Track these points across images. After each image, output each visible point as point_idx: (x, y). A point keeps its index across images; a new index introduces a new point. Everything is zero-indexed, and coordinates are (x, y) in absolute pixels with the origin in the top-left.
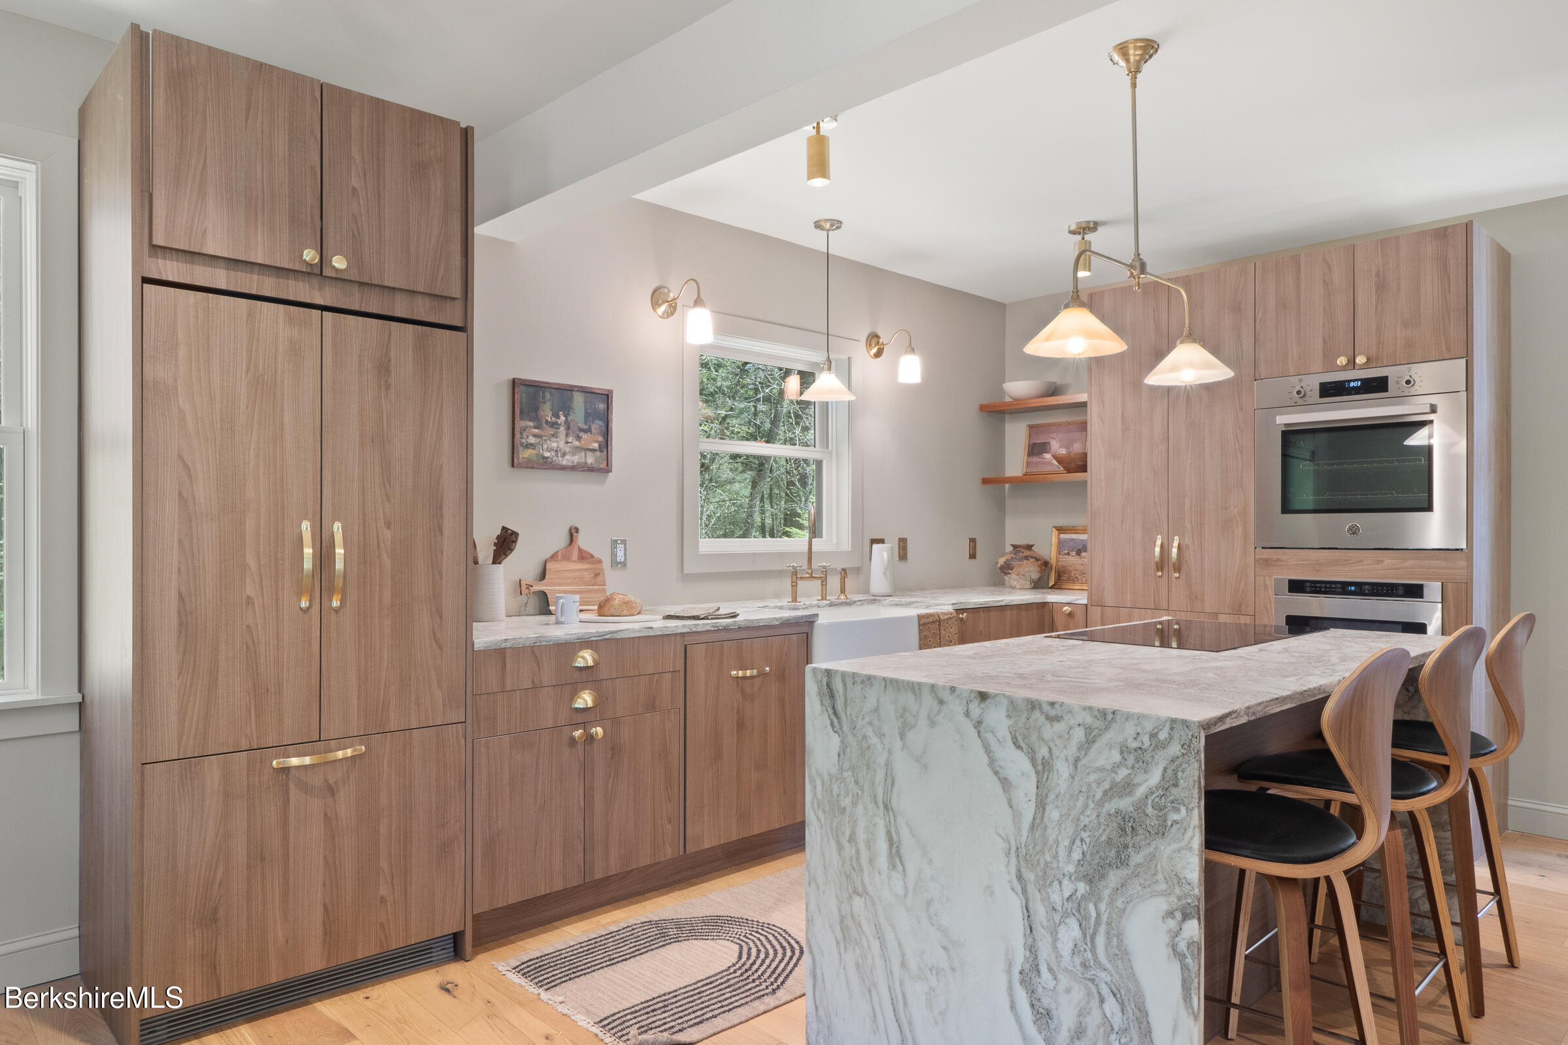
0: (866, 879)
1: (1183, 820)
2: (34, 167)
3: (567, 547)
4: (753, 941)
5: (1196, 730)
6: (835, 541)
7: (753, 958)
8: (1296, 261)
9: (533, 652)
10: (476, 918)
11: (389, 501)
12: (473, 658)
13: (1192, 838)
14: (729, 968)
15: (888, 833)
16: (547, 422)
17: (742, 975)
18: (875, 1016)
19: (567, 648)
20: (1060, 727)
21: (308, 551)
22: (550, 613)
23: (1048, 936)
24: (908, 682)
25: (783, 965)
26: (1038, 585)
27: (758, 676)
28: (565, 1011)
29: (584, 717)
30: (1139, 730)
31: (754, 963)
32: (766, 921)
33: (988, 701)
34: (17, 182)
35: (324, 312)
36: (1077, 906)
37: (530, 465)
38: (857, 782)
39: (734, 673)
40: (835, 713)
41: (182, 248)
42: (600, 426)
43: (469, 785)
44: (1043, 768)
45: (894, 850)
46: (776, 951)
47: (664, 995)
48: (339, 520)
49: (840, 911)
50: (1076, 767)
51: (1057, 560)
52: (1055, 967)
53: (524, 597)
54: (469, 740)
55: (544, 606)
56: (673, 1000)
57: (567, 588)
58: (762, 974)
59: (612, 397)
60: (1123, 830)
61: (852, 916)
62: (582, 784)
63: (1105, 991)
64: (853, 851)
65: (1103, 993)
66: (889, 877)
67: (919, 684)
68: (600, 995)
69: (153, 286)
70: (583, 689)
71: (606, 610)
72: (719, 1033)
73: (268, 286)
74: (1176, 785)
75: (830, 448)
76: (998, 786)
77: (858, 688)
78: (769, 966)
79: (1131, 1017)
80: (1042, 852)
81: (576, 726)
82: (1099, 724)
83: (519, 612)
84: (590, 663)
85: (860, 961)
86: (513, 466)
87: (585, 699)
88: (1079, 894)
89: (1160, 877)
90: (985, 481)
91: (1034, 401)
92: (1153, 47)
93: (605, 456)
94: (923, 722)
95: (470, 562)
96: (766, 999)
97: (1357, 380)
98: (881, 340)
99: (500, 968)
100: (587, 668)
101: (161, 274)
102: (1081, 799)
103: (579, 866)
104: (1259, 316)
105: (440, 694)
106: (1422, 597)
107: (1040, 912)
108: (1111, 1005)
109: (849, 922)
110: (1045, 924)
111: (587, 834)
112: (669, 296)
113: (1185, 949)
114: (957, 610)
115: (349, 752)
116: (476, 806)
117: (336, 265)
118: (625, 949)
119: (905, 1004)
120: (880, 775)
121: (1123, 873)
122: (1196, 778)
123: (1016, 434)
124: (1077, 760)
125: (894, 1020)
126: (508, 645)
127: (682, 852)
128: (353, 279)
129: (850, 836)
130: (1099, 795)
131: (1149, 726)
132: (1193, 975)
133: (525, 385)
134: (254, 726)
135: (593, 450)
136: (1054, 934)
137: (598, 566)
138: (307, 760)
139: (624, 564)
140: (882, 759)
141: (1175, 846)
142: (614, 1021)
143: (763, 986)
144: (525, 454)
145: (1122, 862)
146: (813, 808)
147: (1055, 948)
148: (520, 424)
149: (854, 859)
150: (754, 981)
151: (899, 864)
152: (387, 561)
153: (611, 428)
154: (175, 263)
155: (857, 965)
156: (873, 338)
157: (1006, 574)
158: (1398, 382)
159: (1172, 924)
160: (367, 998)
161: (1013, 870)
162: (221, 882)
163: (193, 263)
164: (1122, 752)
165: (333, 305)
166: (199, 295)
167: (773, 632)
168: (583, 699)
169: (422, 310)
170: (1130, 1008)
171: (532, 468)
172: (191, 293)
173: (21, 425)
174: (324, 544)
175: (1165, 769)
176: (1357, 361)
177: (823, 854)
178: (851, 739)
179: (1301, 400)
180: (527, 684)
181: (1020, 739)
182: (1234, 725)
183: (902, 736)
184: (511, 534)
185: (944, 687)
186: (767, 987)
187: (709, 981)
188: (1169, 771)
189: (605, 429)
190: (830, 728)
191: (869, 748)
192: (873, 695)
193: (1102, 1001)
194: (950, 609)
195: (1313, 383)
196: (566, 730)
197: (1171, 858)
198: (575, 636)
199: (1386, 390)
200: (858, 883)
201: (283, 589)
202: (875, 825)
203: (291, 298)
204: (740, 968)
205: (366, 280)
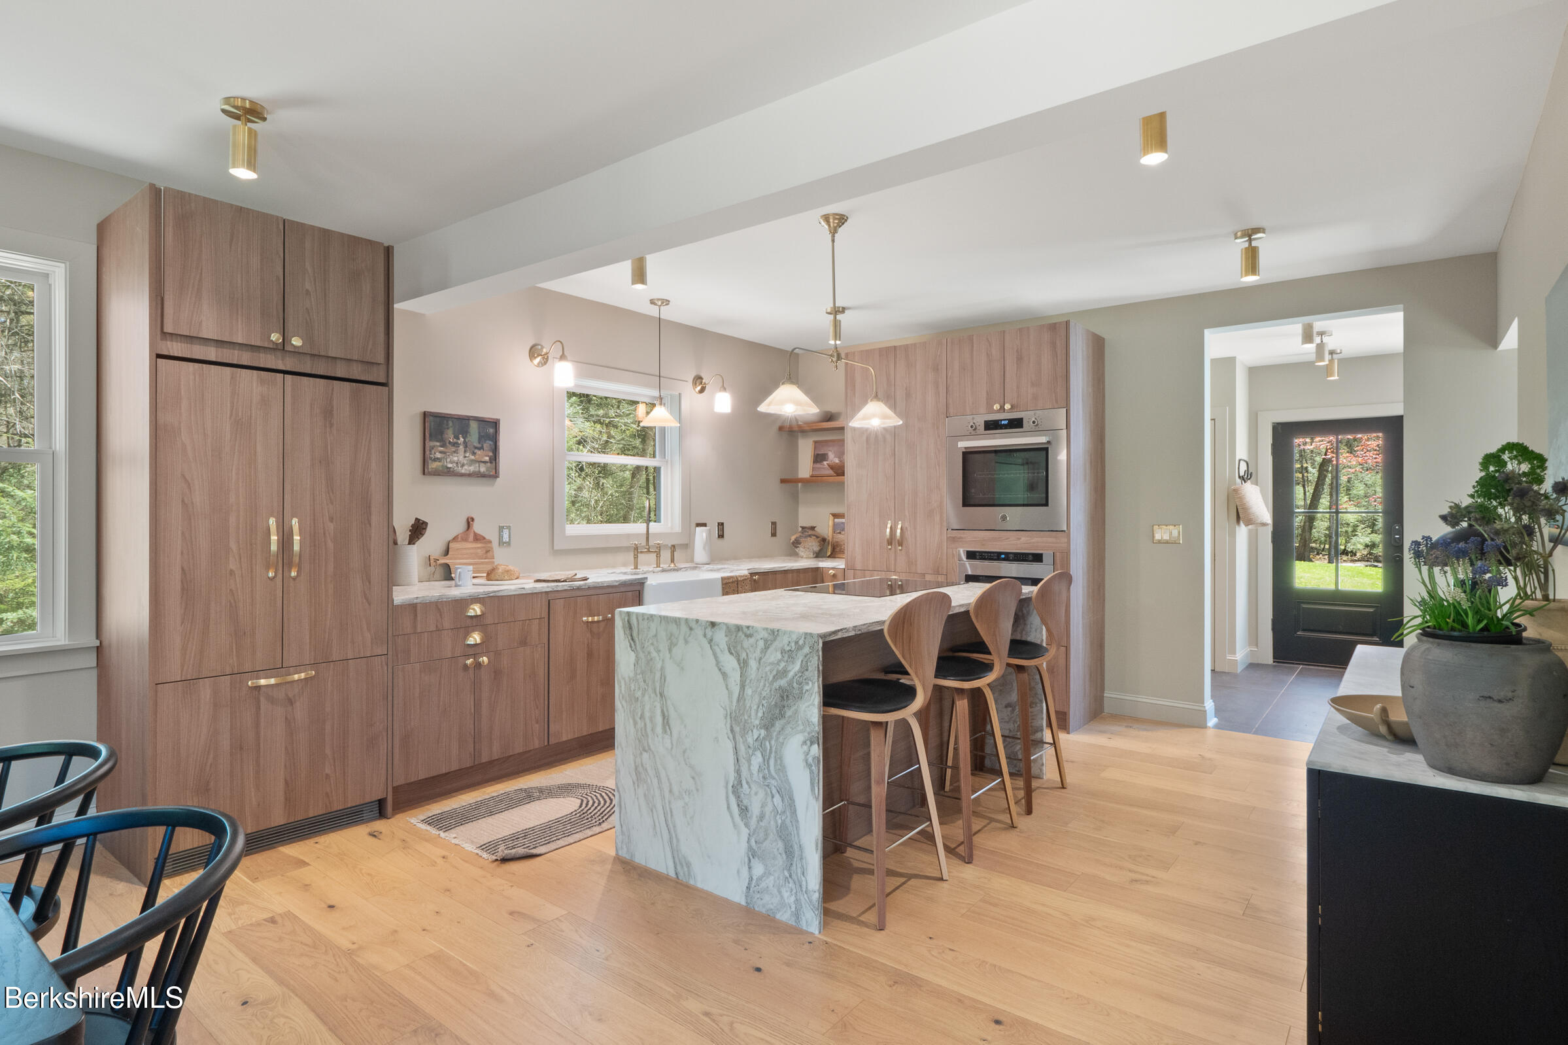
0: (650, 741)
1: (811, 689)
2: (63, 265)
3: (465, 532)
4: (591, 797)
5: (816, 639)
6: (670, 525)
7: (589, 806)
8: (971, 338)
9: (437, 606)
10: (396, 790)
11: (332, 503)
12: (394, 612)
13: (814, 699)
14: (572, 813)
15: (662, 711)
16: (450, 442)
17: (580, 816)
18: (655, 825)
19: (463, 603)
20: (752, 640)
21: (274, 538)
22: (452, 579)
23: (746, 762)
24: (673, 618)
25: (609, 809)
26: (819, 555)
27: (603, 621)
28: (457, 842)
29: (475, 650)
30: (790, 640)
31: (590, 809)
32: (602, 785)
33: (716, 627)
34: (48, 274)
35: (285, 375)
36: (760, 743)
37: (437, 473)
38: (645, 681)
39: (585, 619)
40: (632, 639)
41: (185, 334)
42: (490, 445)
43: (390, 698)
44: (743, 664)
45: (665, 722)
46: (605, 802)
47: (526, 830)
48: (296, 517)
49: (635, 763)
50: (760, 663)
51: (833, 538)
52: (749, 781)
53: (432, 568)
54: (390, 667)
55: (447, 574)
56: (532, 832)
57: (465, 561)
58: (594, 815)
59: (499, 424)
60: (782, 697)
61: (642, 765)
62: (472, 696)
63: (774, 791)
64: (643, 724)
65: (773, 792)
66: (663, 738)
67: (679, 619)
68: (482, 832)
69: (164, 360)
70: (473, 631)
71: (492, 576)
72: (560, 848)
73: (245, 358)
74: (807, 670)
75: (666, 458)
76: (721, 676)
77: (646, 622)
78: (599, 811)
79: (787, 804)
80: (743, 714)
81: (468, 656)
82: (771, 637)
83: (429, 579)
84: (479, 613)
85: (647, 792)
86: (424, 474)
87: (475, 638)
88: (761, 737)
89: (800, 722)
90: (783, 481)
91: (817, 424)
92: (843, 219)
93: (494, 467)
94: (681, 642)
95: (391, 542)
96: (594, 828)
97: (1006, 420)
98: (704, 381)
99: (412, 821)
100: (476, 616)
101: (169, 351)
102: (762, 681)
103: (470, 754)
104: (949, 374)
105: (369, 636)
106: (1042, 562)
107: (742, 749)
108: (777, 799)
109: (640, 769)
110: (745, 756)
111: (476, 731)
112: (542, 351)
113: (812, 762)
114: (751, 574)
115: (303, 675)
116: (395, 713)
117: (294, 343)
118: (502, 806)
119: (672, 815)
120: (658, 675)
121: (783, 722)
122: (816, 666)
123: (806, 449)
124: (760, 659)
125: (665, 826)
126: (418, 601)
127: (546, 744)
128: (306, 352)
129: (641, 715)
130: (771, 678)
131: (794, 637)
132: (815, 776)
133: (432, 416)
134: (235, 659)
135: (485, 462)
136: (749, 761)
137: (489, 545)
138: (272, 681)
139: (508, 544)
140: (659, 666)
141: (807, 704)
142: (490, 846)
143: (594, 821)
144: (433, 465)
145: (782, 716)
146: (620, 700)
147: (749, 769)
148: (429, 444)
149: (643, 729)
150: (588, 819)
151: (668, 730)
152: (331, 545)
153: (499, 446)
154: (179, 344)
155: (645, 795)
156: (698, 379)
157: (797, 547)
158: (1028, 422)
159: (805, 748)
160: (317, 843)
161: (729, 726)
162: (211, 764)
163: (192, 344)
164: (782, 653)
165: (292, 370)
166: (197, 365)
167: (614, 590)
168: (473, 637)
169: (356, 372)
170: (786, 798)
171: (439, 475)
172: (191, 364)
173: (51, 448)
174: (285, 533)
175: (802, 661)
176: (1005, 407)
177: (625, 728)
178: (642, 655)
179: (973, 432)
180: (433, 628)
181: (732, 648)
182: (844, 636)
183: (670, 650)
184: (422, 524)
185: (692, 620)
186: (596, 822)
187: (558, 821)
188: (804, 662)
189: (493, 447)
190: (629, 649)
191: (651, 659)
192: (653, 626)
193: (773, 797)
194: (746, 573)
195: (980, 421)
196: (461, 660)
197: (805, 711)
198: (468, 595)
199: (1022, 427)
200: (646, 744)
201: (256, 565)
202: (655, 707)
203: (262, 366)
204: (580, 812)
205: (316, 352)
